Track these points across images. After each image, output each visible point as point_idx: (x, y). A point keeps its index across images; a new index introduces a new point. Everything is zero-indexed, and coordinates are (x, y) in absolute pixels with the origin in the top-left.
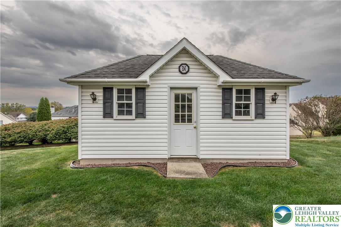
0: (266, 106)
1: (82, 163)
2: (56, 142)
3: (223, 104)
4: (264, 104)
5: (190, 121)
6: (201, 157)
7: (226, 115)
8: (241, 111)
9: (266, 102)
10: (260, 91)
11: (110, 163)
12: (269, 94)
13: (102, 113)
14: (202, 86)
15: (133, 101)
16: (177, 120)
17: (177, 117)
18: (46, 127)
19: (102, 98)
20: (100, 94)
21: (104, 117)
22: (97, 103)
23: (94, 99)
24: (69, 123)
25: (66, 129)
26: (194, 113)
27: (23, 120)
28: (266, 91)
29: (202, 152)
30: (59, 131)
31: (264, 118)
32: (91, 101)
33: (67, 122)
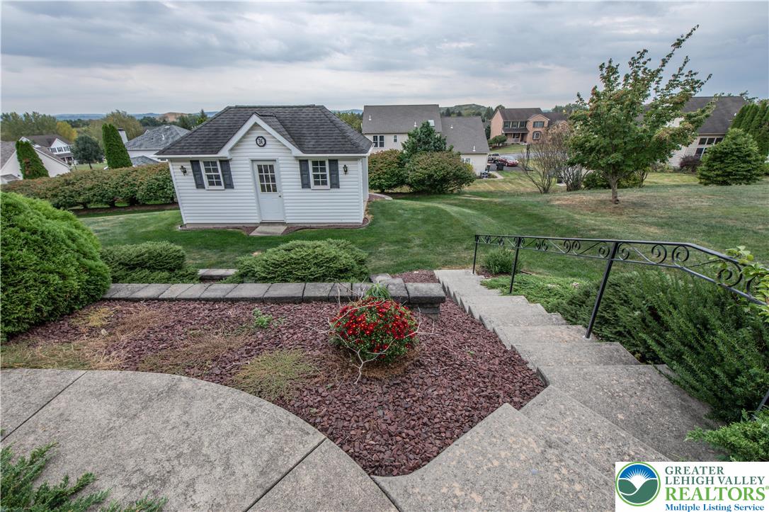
0: (340, 176)
1: (188, 227)
2: (152, 202)
3: (302, 175)
4: (338, 175)
5: (275, 190)
6: (288, 222)
7: (306, 185)
8: (319, 181)
9: (340, 173)
10: (334, 162)
11: (211, 227)
12: (341, 165)
13: (194, 184)
14: (280, 158)
15: (220, 173)
16: (263, 190)
17: (263, 187)
18: (130, 179)
19: (191, 170)
20: (188, 167)
21: (197, 188)
22: (187, 175)
23: (185, 172)
24: (163, 172)
25: (161, 183)
26: (277, 183)
27: (64, 152)
28: (339, 162)
29: (288, 218)
30: (151, 185)
31: (339, 187)
32: (182, 174)
33: (160, 171)
